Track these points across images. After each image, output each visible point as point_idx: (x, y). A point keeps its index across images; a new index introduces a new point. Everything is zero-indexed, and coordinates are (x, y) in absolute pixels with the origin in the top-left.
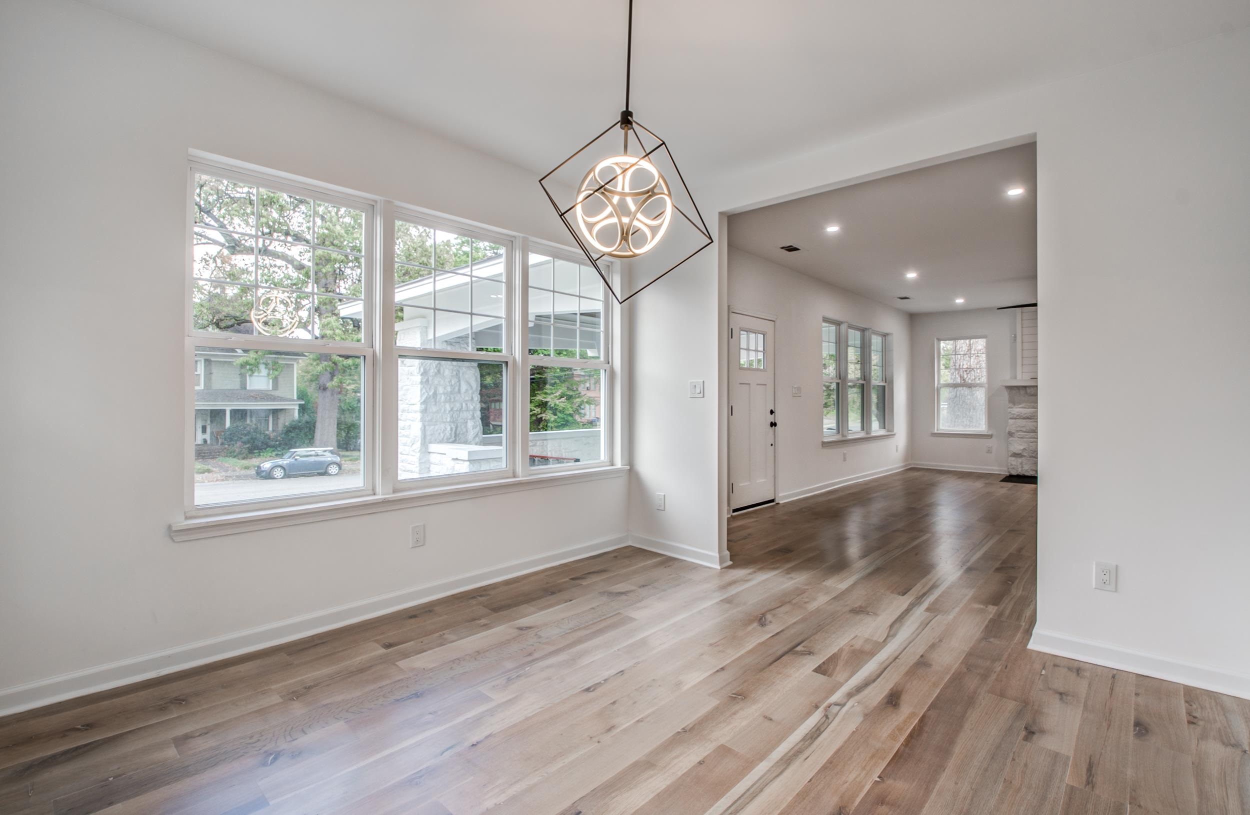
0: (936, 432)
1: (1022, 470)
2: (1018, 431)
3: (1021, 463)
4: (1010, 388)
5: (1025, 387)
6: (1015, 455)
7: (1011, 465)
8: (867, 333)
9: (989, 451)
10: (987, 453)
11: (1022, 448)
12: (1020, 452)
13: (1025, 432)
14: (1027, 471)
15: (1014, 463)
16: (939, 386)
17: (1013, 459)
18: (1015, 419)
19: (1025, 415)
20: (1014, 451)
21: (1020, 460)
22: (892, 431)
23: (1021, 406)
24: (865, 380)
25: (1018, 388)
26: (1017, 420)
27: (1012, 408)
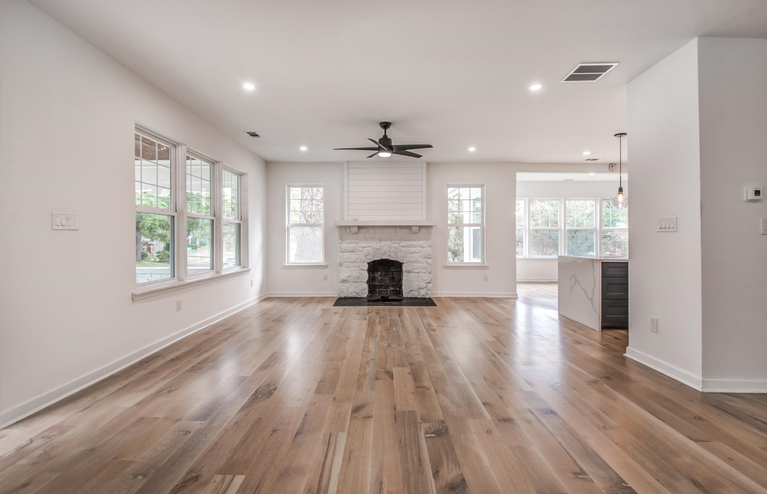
0: (286, 264)
1: (347, 293)
2: (345, 262)
3: (347, 288)
4: (341, 227)
5: (350, 227)
6: (343, 281)
7: (341, 289)
8: (217, 166)
9: (325, 279)
10: (324, 280)
11: (347, 275)
12: (346, 279)
13: (350, 262)
14: (351, 293)
15: (342, 288)
16: (289, 225)
17: (342, 284)
18: (344, 252)
19: (350, 249)
20: (343, 278)
21: (346, 285)
22: (248, 267)
23: (347, 242)
24: (215, 216)
25: (345, 227)
26: (345, 253)
27: (341, 243)
